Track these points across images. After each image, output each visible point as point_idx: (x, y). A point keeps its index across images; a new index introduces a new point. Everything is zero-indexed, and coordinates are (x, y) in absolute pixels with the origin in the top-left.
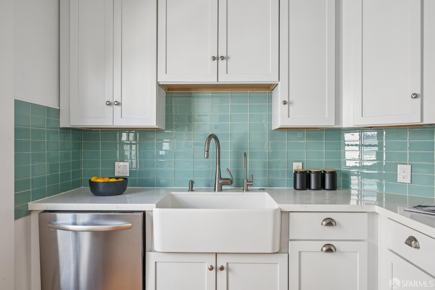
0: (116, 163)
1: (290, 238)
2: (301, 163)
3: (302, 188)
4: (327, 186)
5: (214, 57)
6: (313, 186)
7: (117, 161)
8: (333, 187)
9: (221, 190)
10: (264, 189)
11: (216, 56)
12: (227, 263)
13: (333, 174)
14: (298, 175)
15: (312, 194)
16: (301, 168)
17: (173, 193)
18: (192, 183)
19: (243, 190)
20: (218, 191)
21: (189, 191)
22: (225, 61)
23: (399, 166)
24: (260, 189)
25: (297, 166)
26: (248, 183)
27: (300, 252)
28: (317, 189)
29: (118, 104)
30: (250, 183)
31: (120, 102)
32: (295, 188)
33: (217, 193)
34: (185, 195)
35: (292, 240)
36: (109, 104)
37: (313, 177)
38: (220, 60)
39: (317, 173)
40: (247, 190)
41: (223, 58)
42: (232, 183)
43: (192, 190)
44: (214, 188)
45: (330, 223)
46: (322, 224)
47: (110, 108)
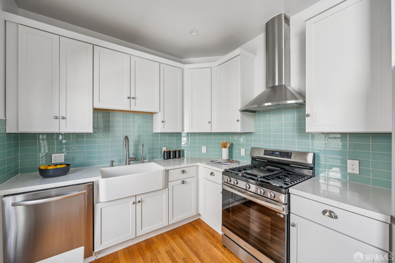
0: (53, 154)
1: (169, 181)
2: (166, 147)
3: (167, 159)
4: (177, 157)
5: (128, 97)
6: (171, 157)
7: (54, 153)
8: (179, 157)
9: (129, 164)
10: (150, 161)
11: (129, 96)
12: (141, 199)
13: (179, 151)
14: (166, 153)
15: (171, 161)
16: (166, 150)
17: (102, 169)
18: (112, 162)
19: (141, 162)
20: (128, 165)
21: (111, 166)
22: (134, 100)
23: (202, 147)
24: (148, 161)
25: (164, 149)
26: (144, 159)
27: (173, 186)
28: (173, 158)
29: (64, 118)
30: (145, 159)
31: (65, 117)
32: (164, 159)
33: (127, 166)
34: (109, 169)
35: (169, 182)
36: (56, 118)
37: (171, 153)
38: (131, 99)
39: (173, 151)
40: (143, 162)
41: (133, 98)
42: (135, 160)
43: (113, 166)
44: (125, 163)
45: (183, 172)
46: (181, 173)
47: (57, 120)
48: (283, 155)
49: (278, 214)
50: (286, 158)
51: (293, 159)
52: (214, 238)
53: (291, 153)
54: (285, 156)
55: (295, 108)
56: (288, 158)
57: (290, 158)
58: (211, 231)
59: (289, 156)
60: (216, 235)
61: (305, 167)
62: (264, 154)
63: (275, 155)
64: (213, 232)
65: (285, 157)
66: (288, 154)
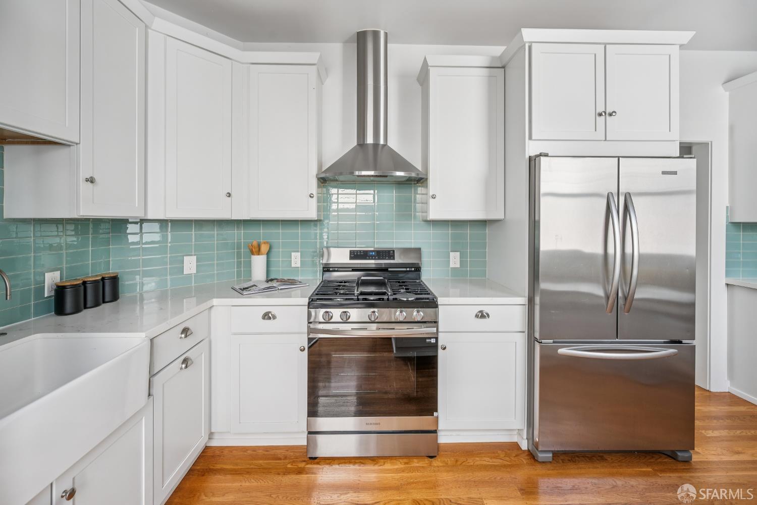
2: (59, 273)
3: (77, 311)
4: (108, 298)
6: (89, 303)
8: (114, 298)
10: (5, 333)
12: (74, 480)
13: (115, 279)
16: (58, 280)
23: (186, 257)
25: (52, 279)
27: (163, 384)
39: (96, 282)
45: (186, 333)
48: (383, 256)
49: (428, 340)
50: (387, 259)
51: (398, 260)
52: (280, 459)
53: (394, 251)
54: (386, 256)
55: (393, 184)
56: (390, 259)
57: (394, 259)
58: (260, 451)
59: (392, 256)
60: (278, 452)
61: (408, 269)
62: (351, 258)
63: (369, 257)
64: (266, 453)
65: (385, 259)
66: (389, 254)
